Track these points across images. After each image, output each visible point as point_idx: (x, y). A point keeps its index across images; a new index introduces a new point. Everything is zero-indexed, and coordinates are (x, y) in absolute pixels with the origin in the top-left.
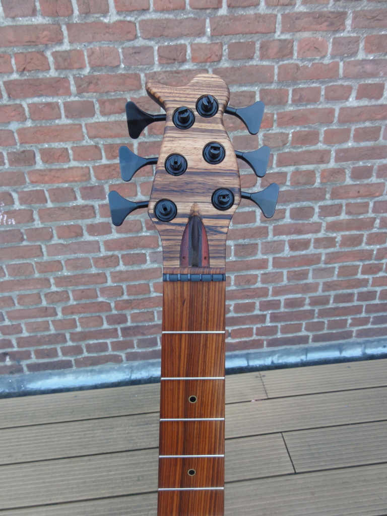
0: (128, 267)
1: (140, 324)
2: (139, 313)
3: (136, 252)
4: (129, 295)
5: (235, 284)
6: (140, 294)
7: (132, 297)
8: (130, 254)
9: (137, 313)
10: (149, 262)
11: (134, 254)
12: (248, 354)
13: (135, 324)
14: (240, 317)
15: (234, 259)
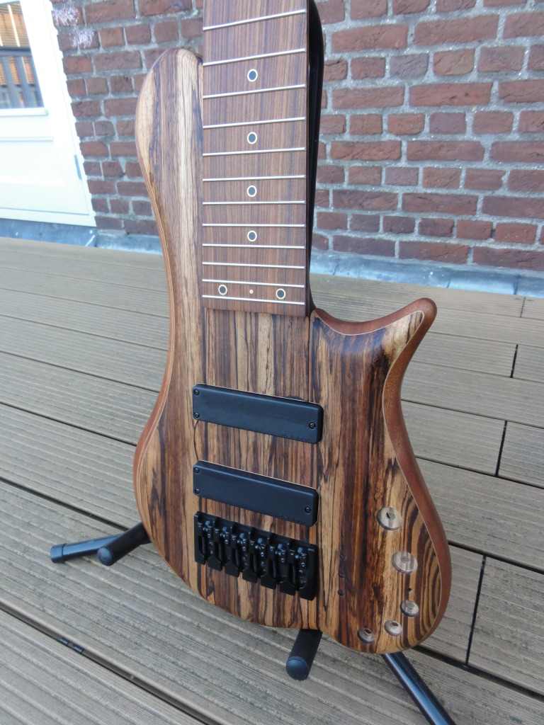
0: (357, 81)
1: (360, 188)
2: (362, 167)
3: (374, 54)
4: (352, 133)
5: (519, 130)
6: (366, 133)
7: (356, 139)
8: (363, 58)
9: (359, 167)
10: (387, 75)
11: (369, 58)
12: (519, 277)
13: (352, 188)
14: (517, 199)
15: (526, 77)
